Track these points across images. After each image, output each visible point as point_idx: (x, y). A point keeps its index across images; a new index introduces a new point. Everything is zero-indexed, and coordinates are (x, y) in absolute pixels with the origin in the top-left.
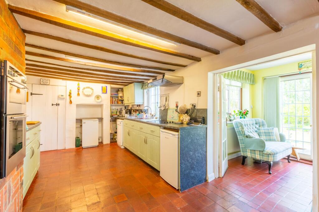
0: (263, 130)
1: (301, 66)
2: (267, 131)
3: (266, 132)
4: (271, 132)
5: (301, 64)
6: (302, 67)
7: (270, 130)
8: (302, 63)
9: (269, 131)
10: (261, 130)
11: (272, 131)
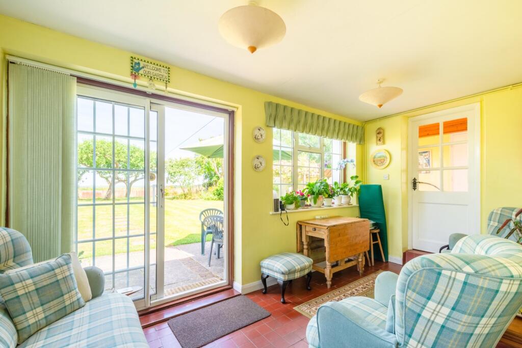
0: (30, 281)
1: (137, 66)
2: (50, 278)
3: (45, 283)
4: (65, 278)
5: (137, 61)
6: (141, 72)
7: (57, 271)
8: (141, 62)
9: (55, 275)
10: (17, 286)
11: (67, 274)
